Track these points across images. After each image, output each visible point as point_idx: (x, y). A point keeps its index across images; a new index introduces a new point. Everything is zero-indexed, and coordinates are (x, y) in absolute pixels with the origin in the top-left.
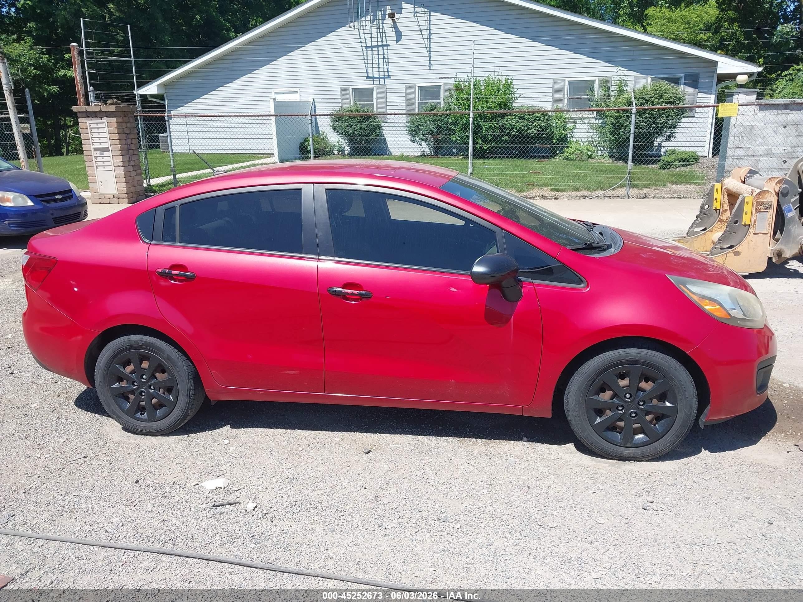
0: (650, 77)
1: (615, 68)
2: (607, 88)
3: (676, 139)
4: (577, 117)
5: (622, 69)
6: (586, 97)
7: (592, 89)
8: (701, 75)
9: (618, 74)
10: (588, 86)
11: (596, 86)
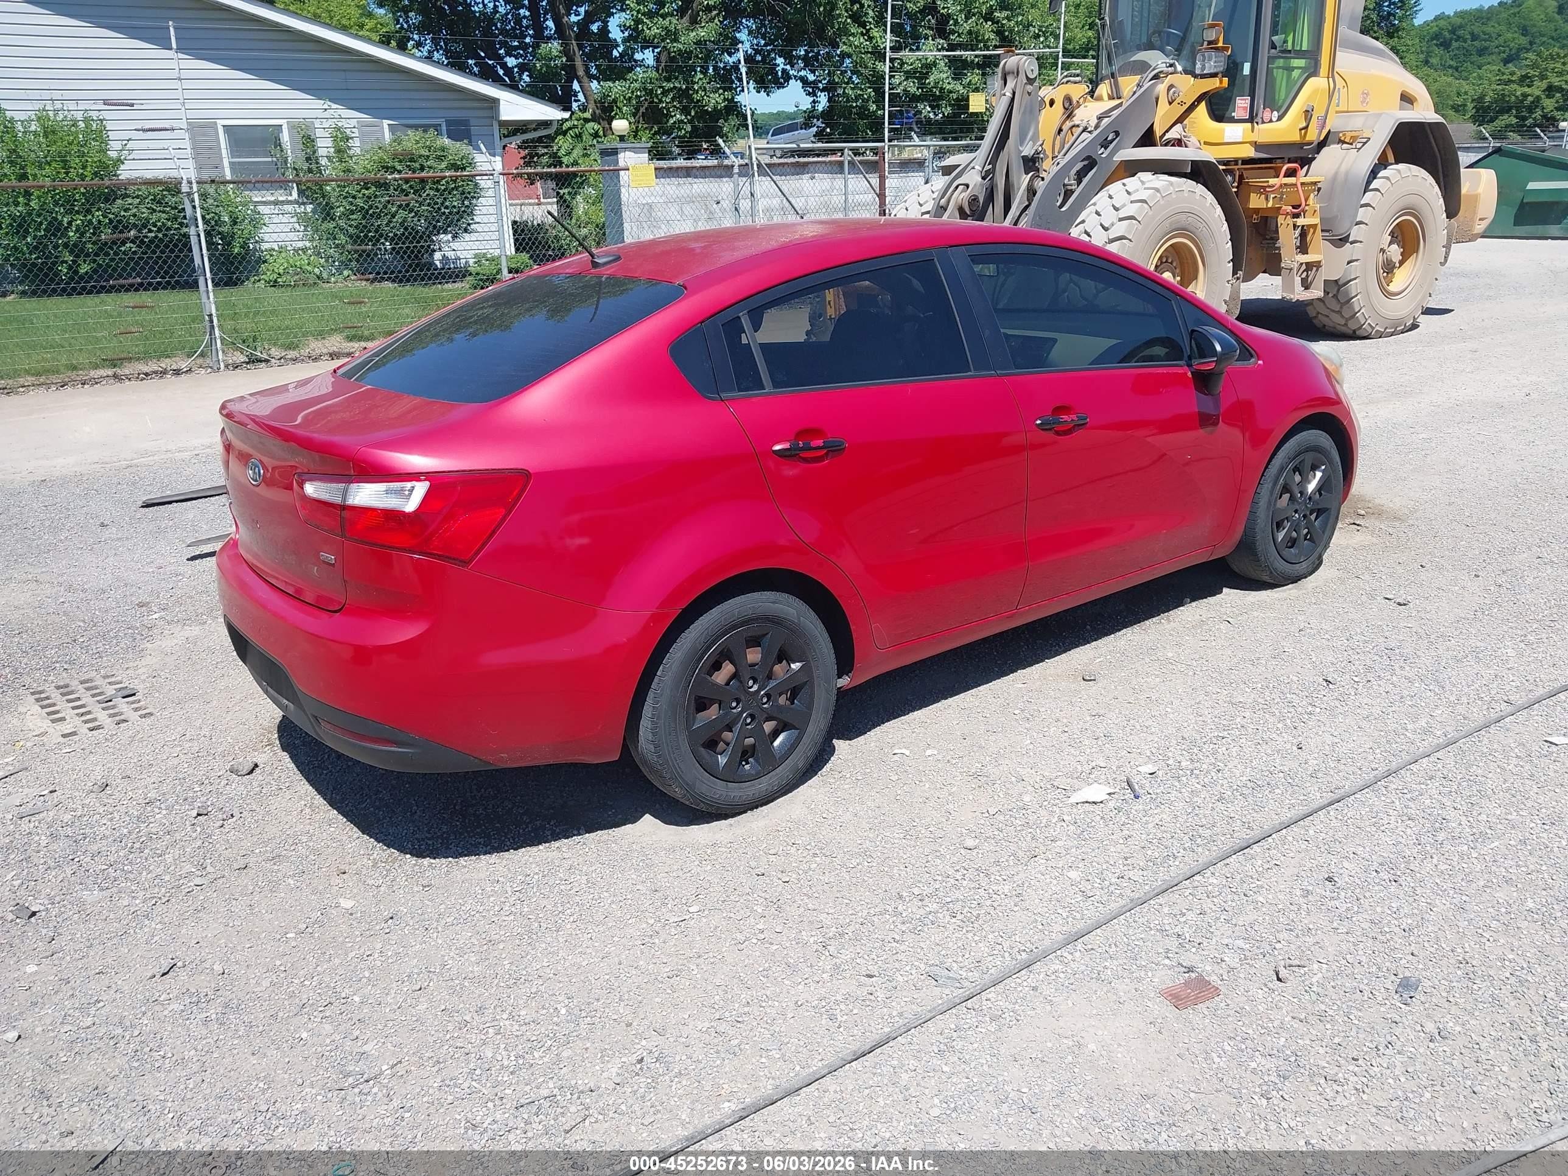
0: (386, 122)
1: (319, 103)
2: (309, 141)
3: (474, 236)
4: (264, 199)
5: (334, 106)
6: (270, 159)
7: (278, 144)
8: (473, 122)
9: (327, 114)
10: (267, 138)
11: (285, 137)
